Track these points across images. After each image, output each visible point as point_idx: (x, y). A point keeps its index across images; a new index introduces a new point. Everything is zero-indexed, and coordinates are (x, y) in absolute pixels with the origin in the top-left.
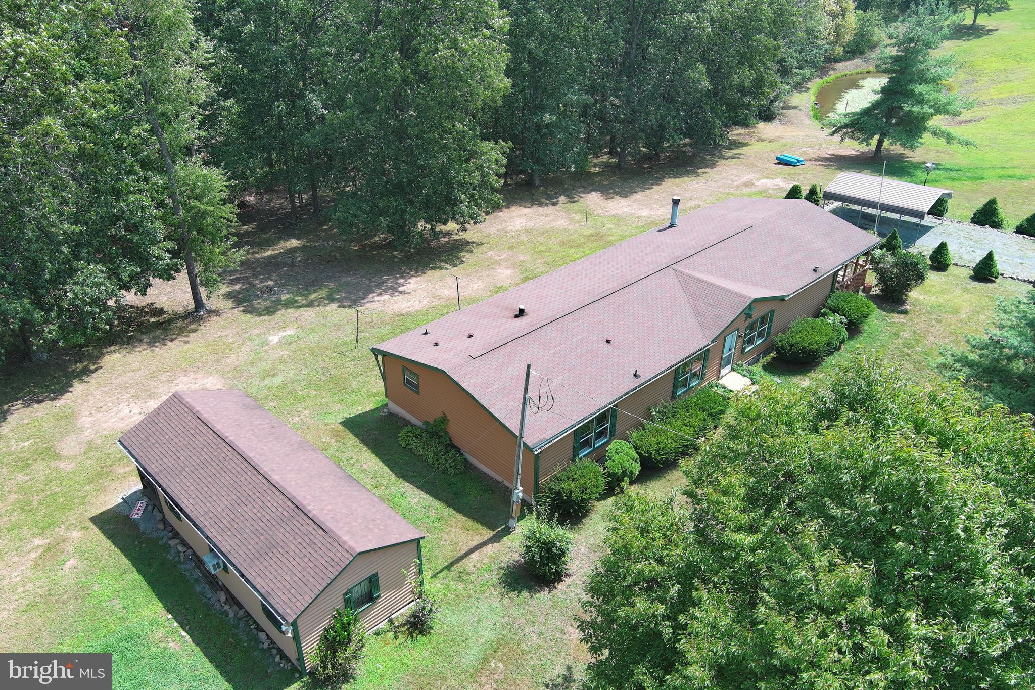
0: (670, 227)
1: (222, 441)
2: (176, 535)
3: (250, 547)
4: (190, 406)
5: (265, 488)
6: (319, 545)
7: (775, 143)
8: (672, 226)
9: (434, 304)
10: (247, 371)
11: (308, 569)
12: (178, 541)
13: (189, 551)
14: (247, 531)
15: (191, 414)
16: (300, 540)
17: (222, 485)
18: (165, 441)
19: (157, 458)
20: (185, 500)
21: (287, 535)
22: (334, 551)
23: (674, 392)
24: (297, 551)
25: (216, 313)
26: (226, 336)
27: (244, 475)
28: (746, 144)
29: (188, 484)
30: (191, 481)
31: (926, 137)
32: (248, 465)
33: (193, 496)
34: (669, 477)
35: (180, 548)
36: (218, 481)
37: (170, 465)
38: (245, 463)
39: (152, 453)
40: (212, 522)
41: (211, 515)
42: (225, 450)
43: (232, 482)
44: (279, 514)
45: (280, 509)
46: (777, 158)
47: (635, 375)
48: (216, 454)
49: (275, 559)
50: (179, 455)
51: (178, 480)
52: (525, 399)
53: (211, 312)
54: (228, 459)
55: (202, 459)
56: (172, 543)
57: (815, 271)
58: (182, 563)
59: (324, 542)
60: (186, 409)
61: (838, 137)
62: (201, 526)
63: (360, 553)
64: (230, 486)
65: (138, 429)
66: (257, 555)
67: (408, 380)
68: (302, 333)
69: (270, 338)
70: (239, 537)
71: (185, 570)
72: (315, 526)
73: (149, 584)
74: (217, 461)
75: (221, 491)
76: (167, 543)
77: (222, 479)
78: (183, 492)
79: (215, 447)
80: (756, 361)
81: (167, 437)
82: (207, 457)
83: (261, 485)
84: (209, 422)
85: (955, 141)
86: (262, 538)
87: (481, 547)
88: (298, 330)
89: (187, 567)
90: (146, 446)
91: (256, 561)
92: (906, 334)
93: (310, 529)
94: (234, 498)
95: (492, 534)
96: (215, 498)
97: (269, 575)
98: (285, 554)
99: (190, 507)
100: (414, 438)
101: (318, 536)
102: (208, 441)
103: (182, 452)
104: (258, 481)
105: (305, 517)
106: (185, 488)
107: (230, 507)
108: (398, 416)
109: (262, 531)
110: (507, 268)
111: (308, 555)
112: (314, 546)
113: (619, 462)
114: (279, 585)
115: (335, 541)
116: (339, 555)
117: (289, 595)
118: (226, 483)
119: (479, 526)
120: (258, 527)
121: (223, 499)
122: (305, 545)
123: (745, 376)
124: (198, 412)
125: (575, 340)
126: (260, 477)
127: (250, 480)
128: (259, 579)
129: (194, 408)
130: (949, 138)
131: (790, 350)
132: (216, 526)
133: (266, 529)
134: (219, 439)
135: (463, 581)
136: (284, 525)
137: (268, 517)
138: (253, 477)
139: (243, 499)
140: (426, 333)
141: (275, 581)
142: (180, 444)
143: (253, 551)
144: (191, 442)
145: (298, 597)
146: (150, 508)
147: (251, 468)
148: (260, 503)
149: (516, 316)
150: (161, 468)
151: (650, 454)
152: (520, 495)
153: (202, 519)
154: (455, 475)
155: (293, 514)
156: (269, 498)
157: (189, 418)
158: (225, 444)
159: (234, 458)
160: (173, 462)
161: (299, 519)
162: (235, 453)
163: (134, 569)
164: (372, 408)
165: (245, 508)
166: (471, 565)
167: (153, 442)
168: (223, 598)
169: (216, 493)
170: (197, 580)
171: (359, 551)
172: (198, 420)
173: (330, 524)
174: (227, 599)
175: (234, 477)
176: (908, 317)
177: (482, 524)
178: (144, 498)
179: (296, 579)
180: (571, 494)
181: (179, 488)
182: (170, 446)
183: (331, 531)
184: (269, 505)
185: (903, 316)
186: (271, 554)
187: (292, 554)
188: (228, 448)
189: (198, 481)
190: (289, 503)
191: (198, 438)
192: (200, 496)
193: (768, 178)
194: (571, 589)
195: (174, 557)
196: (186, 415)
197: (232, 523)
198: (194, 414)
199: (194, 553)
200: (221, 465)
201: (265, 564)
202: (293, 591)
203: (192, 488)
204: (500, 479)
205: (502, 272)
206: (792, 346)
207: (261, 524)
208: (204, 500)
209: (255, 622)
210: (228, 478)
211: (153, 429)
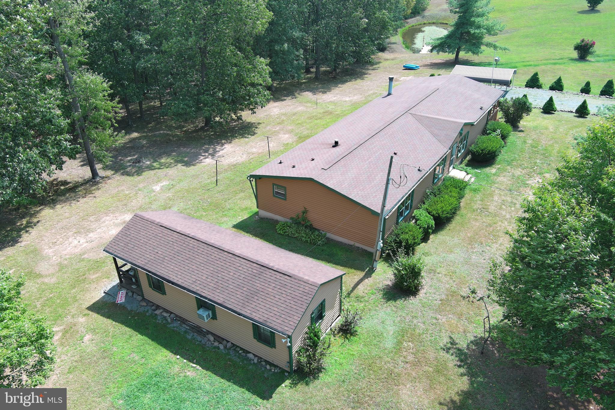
0: (388, 95)
1: (186, 237)
2: (158, 307)
3: (238, 296)
4: (151, 220)
5: (234, 260)
6: (290, 285)
7: (395, 61)
8: (389, 94)
9: (251, 157)
10: (150, 208)
11: (288, 301)
12: (161, 310)
13: (172, 315)
14: (231, 287)
15: (155, 225)
16: (274, 285)
17: (199, 263)
18: (141, 244)
19: (140, 256)
20: (174, 277)
21: (263, 284)
22: (302, 286)
23: (434, 181)
24: (275, 292)
25: (108, 177)
26: (123, 190)
27: (213, 254)
28: (379, 63)
29: (172, 267)
30: (173, 265)
31: (483, 48)
32: (213, 248)
33: (180, 274)
34: (448, 228)
35: (165, 314)
36: (194, 261)
37: (152, 258)
38: (210, 247)
39: (134, 253)
40: (202, 287)
41: (199, 282)
42: (191, 242)
43: (205, 260)
44: (250, 272)
45: (250, 269)
46: (404, 66)
47: (419, 170)
48: (184, 245)
49: (261, 300)
50: (156, 251)
51: (163, 266)
52: (388, 180)
53: (103, 178)
54: (195, 247)
55: (175, 250)
56: (158, 312)
57: (481, 109)
58: (170, 324)
59: (292, 283)
60: (149, 223)
61: (435, 52)
62: (194, 290)
63: (321, 285)
64: (205, 263)
65: (116, 239)
66: (246, 300)
67: (277, 193)
68: (174, 183)
69: (154, 188)
70: (227, 291)
71: (174, 327)
72: (281, 275)
73: (153, 340)
74: (188, 250)
75: (200, 267)
76: (152, 314)
77: (197, 259)
78: (170, 273)
79: (183, 242)
80: (461, 163)
81: (142, 241)
82: (179, 249)
83: (229, 258)
84: (171, 227)
85: (498, 49)
86: (245, 289)
87: (361, 282)
88: (170, 181)
89: (175, 325)
90: (127, 250)
91: (247, 304)
92: (530, 142)
93: (278, 277)
94: (212, 269)
95: (363, 274)
96: (196, 272)
97: (261, 310)
98: (267, 295)
99: (180, 280)
100: (288, 228)
101: (286, 280)
102: (175, 239)
103: (158, 249)
104: (225, 256)
105: (271, 271)
106: (172, 270)
107: (211, 275)
108: (267, 219)
109: (242, 285)
110: (284, 134)
111: (284, 292)
112: (286, 287)
113: (425, 220)
114: (271, 314)
115: (300, 281)
116: (307, 288)
117: (282, 319)
118: (202, 262)
119: (353, 270)
120: (238, 283)
121: (204, 272)
122: (279, 287)
123: (461, 170)
124: (159, 222)
125: (377, 155)
126: (226, 253)
127: (218, 257)
128: (254, 314)
129: (155, 221)
130: (495, 47)
131: (481, 153)
132: (206, 289)
133: (245, 283)
134: (183, 236)
135: (361, 301)
136: (257, 278)
137: (243, 276)
138: (220, 254)
139: (219, 269)
140: (280, 163)
141: (266, 312)
142: (154, 244)
143: (242, 298)
144: (162, 242)
145: (288, 318)
146: (130, 294)
147: (216, 249)
148: (234, 269)
149: (333, 147)
150: (147, 261)
151: (439, 214)
152: (382, 245)
153: (193, 286)
154: (323, 245)
155: (261, 271)
156: (239, 265)
157: (154, 227)
158: (190, 239)
159: (199, 246)
160: (154, 256)
161: (267, 273)
162: (200, 243)
163: (137, 333)
164: (247, 217)
165: (223, 274)
166: (361, 292)
167: (132, 246)
168: (212, 338)
169: (196, 268)
170: (186, 332)
171: (320, 283)
172: (161, 227)
173: (291, 272)
174: (214, 339)
175: (206, 257)
176: (525, 133)
177: (355, 269)
178: (123, 289)
179: (282, 309)
180: (408, 241)
181: (166, 271)
182: (147, 247)
183: (294, 275)
184: (241, 268)
185: (522, 133)
186: (256, 298)
187: (272, 294)
188: (193, 240)
189: (179, 264)
190: (255, 265)
191: (167, 238)
192: (185, 273)
193: (405, 77)
194: (428, 295)
195: (162, 321)
196: (150, 226)
197: (218, 284)
198: (156, 224)
199: (177, 316)
200: (192, 251)
201: (255, 304)
202: (283, 316)
203: (176, 269)
204: (352, 243)
205: (283, 136)
206: (482, 150)
207: (240, 281)
208: (189, 275)
209: (241, 349)
210: (202, 258)
211: (129, 239)
